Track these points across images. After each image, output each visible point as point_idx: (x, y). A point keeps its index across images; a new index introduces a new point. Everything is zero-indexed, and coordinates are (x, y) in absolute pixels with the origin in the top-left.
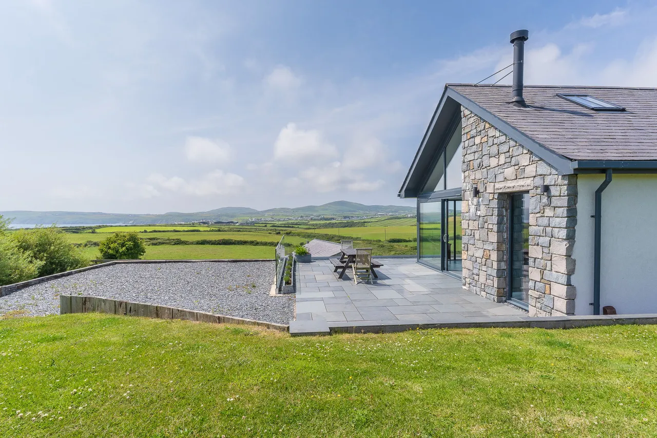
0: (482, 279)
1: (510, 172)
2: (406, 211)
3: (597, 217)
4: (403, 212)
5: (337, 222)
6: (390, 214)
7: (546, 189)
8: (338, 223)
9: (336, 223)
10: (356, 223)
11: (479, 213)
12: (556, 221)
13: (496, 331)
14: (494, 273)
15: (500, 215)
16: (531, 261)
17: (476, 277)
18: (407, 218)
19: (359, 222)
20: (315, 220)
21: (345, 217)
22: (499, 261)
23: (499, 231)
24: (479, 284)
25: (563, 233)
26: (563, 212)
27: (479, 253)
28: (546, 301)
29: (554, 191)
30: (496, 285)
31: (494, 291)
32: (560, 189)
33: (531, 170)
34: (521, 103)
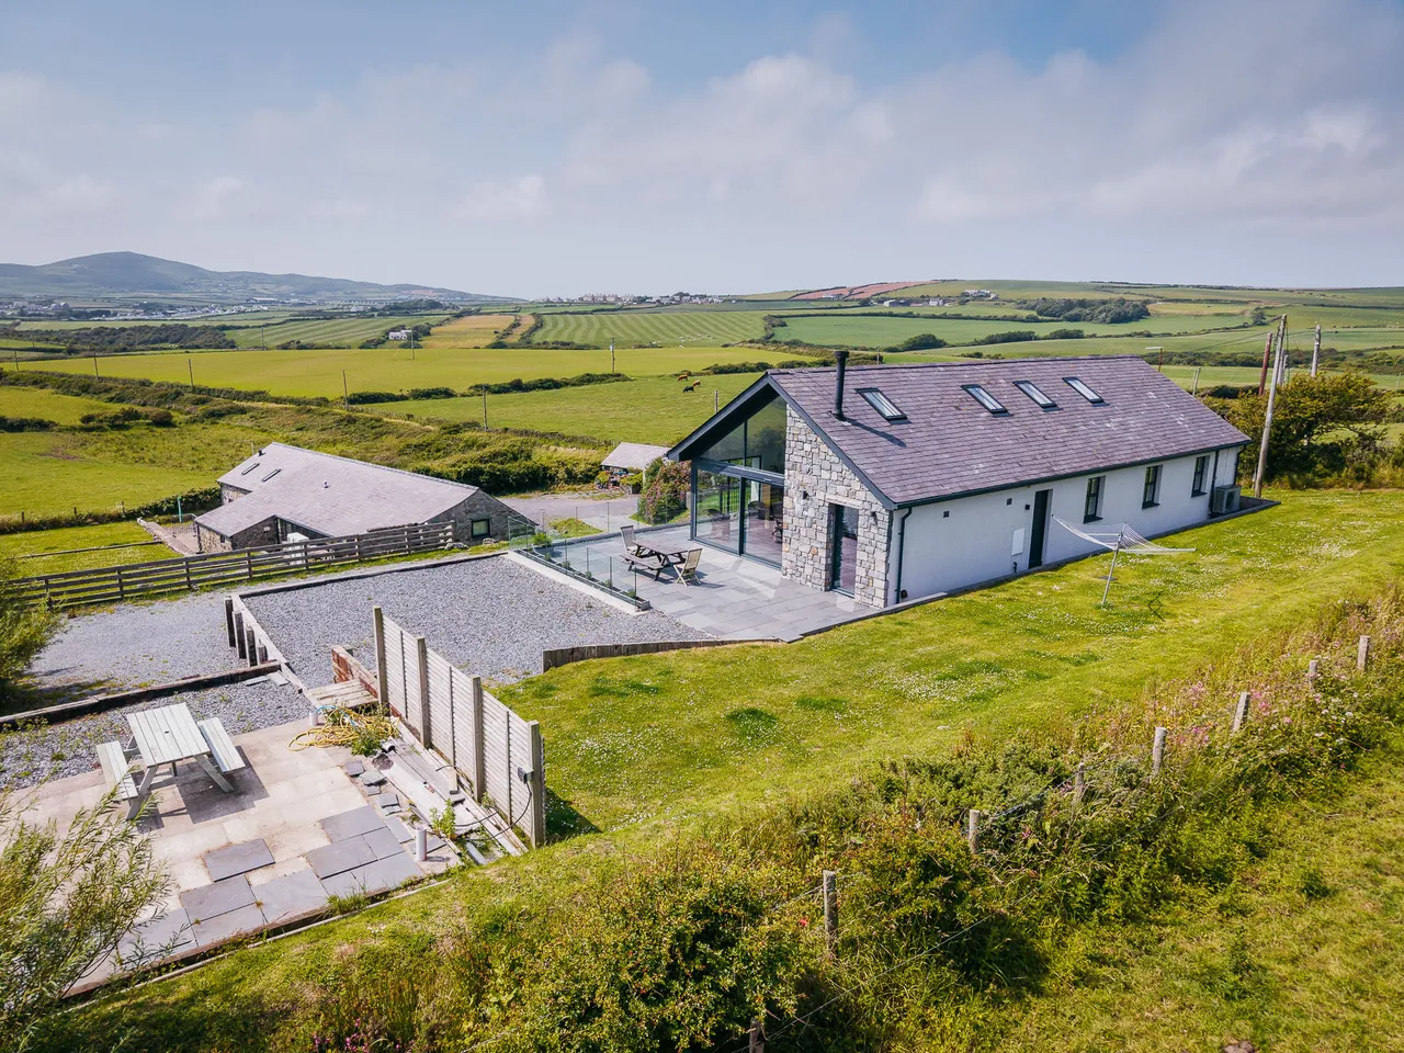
0: (808, 570)
1: (841, 489)
2: (340, 293)
3: (902, 534)
4: (330, 294)
5: (127, 325)
6: (293, 300)
7: (874, 514)
8: (131, 329)
9: (123, 330)
10: (196, 329)
11: (806, 513)
12: (878, 537)
13: (870, 620)
14: (823, 567)
15: (829, 520)
16: (858, 562)
17: (800, 569)
18: (349, 314)
19: (206, 328)
20: (37, 317)
21: (149, 308)
22: (827, 558)
23: (828, 533)
24: (804, 575)
25: (884, 547)
26: (885, 532)
27: (805, 549)
28: (869, 590)
29: (879, 516)
30: (823, 577)
31: (822, 582)
32: (883, 516)
33: (861, 495)
34: (841, 417)
